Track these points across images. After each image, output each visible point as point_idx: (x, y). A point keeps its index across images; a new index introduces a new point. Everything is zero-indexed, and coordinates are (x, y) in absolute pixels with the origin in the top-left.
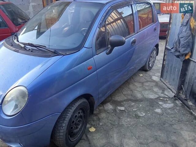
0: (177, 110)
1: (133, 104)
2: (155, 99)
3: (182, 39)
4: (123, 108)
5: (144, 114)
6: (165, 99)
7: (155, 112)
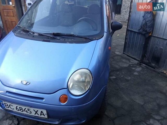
0: (145, 70)
1: (118, 73)
2: (128, 66)
3: (148, 22)
4: (114, 77)
5: (130, 78)
6: (134, 66)
7: (134, 75)
